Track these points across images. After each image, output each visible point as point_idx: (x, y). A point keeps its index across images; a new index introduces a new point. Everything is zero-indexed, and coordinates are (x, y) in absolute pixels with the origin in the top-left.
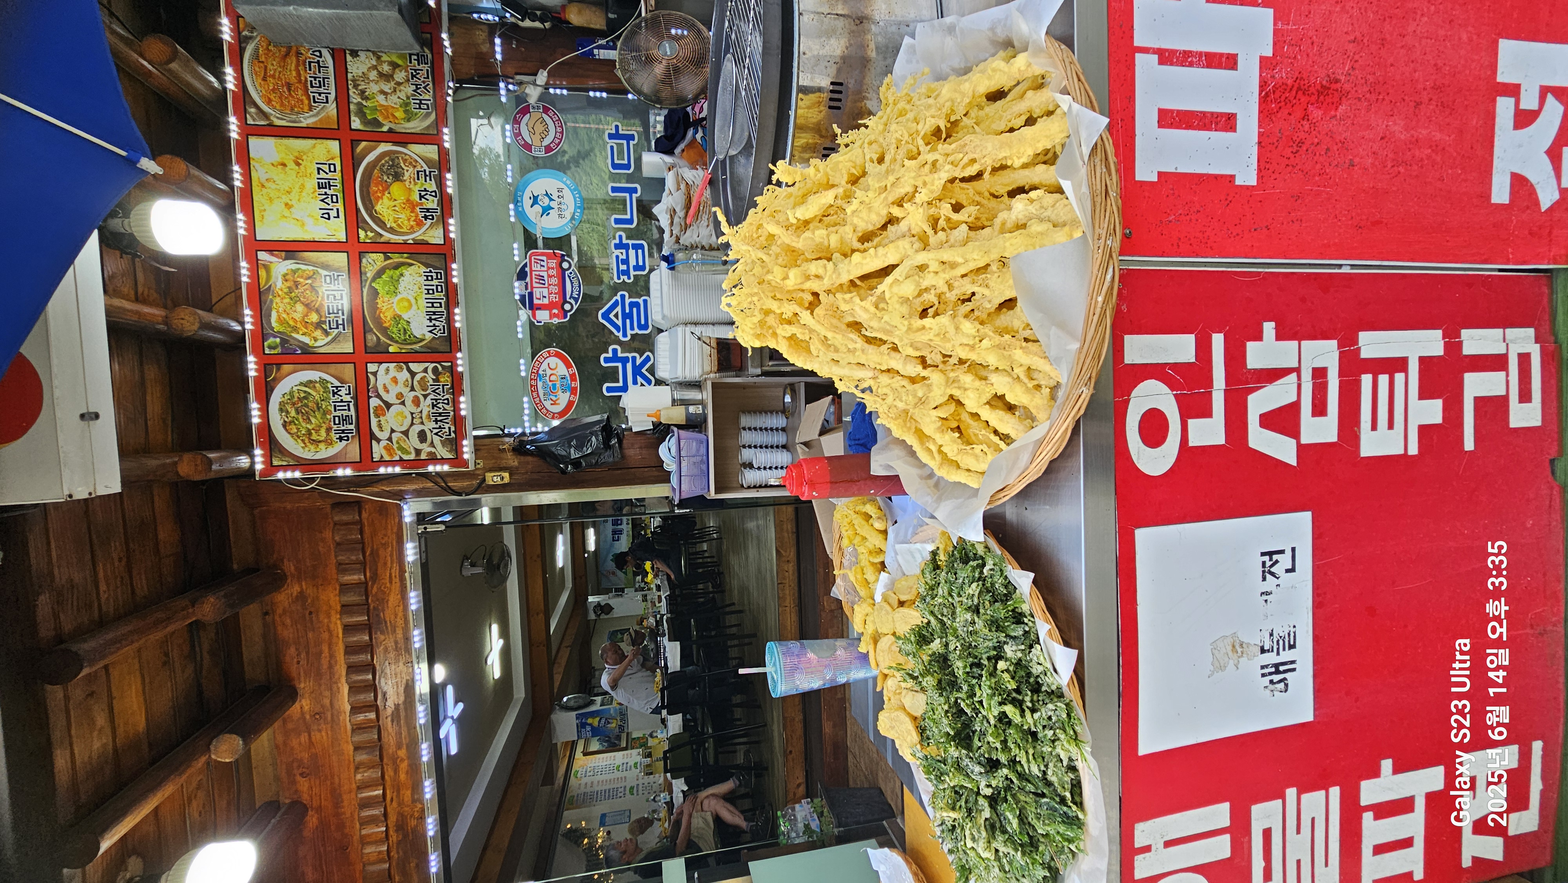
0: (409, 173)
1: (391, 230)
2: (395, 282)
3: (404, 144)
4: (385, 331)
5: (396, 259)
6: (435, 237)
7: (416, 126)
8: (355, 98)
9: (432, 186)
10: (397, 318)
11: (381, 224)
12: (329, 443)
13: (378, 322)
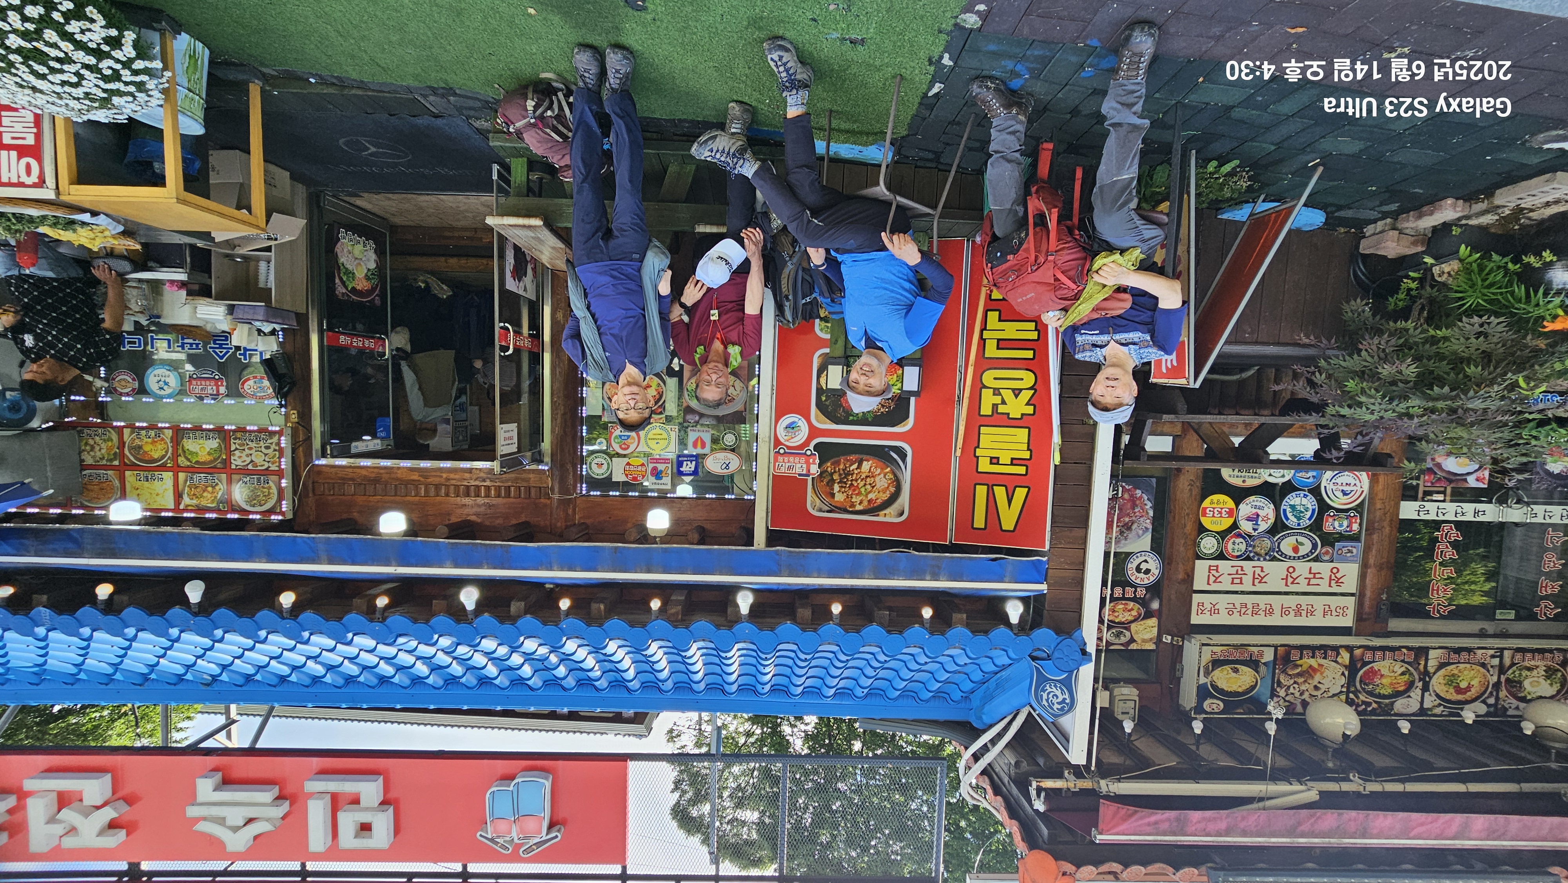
0: (138, 442)
1: (167, 452)
2: (192, 453)
3: (124, 443)
4: (215, 460)
5: (180, 451)
6: (169, 433)
7: (115, 437)
8: (104, 462)
9: (143, 432)
10: (209, 454)
11: (163, 457)
12: (270, 488)
13: (211, 462)
